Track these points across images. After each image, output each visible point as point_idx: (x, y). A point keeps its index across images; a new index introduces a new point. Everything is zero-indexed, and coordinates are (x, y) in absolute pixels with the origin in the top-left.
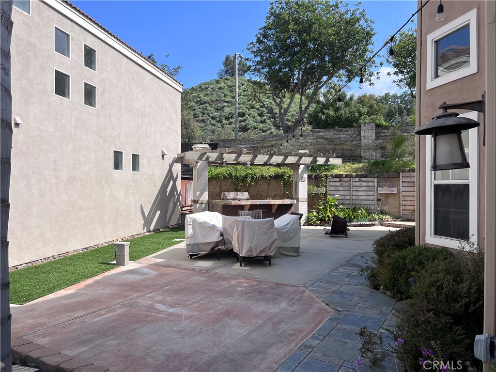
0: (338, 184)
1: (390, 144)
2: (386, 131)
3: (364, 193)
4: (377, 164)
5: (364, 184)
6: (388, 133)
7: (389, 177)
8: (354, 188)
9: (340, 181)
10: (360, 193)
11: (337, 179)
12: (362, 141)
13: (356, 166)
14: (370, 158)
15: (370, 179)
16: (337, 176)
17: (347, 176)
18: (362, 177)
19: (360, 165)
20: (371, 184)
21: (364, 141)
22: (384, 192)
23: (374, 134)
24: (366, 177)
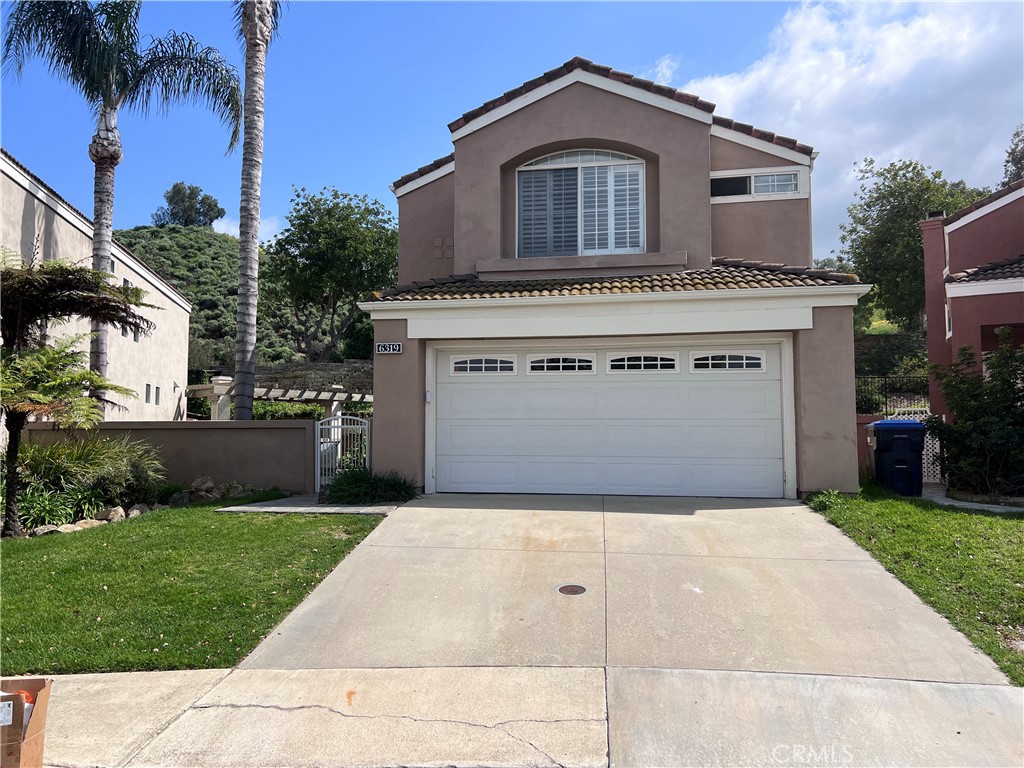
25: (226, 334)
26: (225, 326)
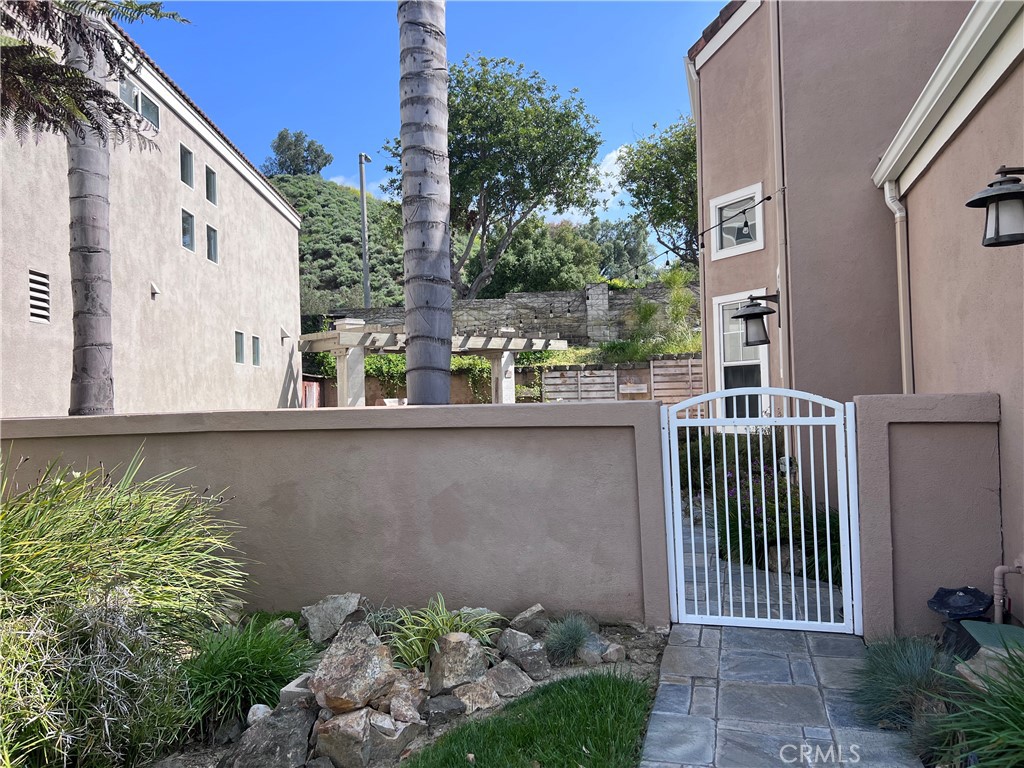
0: (559, 381)
1: (629, 317)
2: (623, 296)
3: (599, 395)
4: (612, 348)
5: (598, 380)
6: (626, 299)
7: (634, 368)
8: (584, 387)
9: (562, 376)
10: (593, 395)
11: (558, 374)
12: (589, 312)
13: (583, 352)
14: (602, 339)
15: (606, 373)
16: (556, 369)
17: (572, 368)
18: (595, 369)
19: (589, 351)
20: (608, 380)
21: (592, 313)
22: (628, 392)
23: (606, 302)
24: (600, 368)
25: (341, 284)
26: (340, 275)
